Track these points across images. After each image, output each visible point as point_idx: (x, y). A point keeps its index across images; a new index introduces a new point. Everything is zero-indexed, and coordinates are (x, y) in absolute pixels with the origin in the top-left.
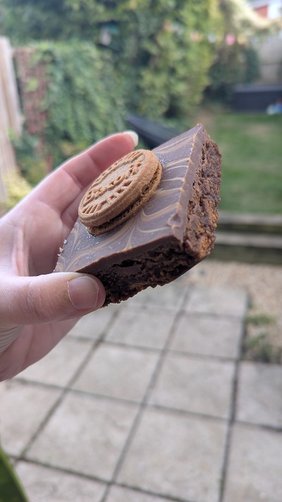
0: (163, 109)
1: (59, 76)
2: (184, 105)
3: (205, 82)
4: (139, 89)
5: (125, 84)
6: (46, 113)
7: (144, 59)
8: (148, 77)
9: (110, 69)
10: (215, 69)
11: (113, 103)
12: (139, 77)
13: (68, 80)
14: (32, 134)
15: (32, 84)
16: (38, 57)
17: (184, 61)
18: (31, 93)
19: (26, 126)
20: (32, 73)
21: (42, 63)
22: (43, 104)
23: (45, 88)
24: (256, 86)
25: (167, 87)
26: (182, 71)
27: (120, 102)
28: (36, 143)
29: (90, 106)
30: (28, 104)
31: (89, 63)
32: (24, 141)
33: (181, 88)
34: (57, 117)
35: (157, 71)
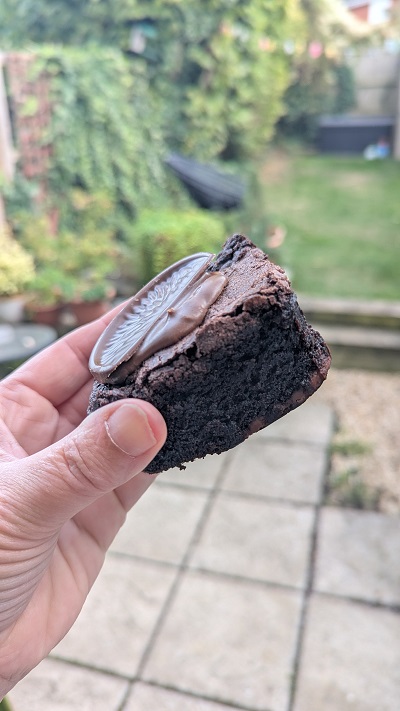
0: (219, 148)
1: (70, 96)
2: (248, 142)
3: (279, 110)
4: (184, 117)
5: (164, 110)
6: (50, 148)
7: (192, 75)
8: (197, 101)
9: (143, 88)
10: (293, 93)
11: (148, 136)
12: (185, 100)
13: (82, 101)
14: (29, 178)
15: (30, 106)
16: (39, 67)
17: (249, 79)
18: (28, 119)
19: (19, 166)
20: (30, 90)
21: (46, 76)
22: (46, 135)
23: (49, 111)
24: (351, 119)
25: (224, 115)
26: (245, 94)
27: (157, 135)
28: (35, 191)
29: (114, 139)
30: (24, 134)
31: (112, 78)
32: (18, 187)
33: (244, 118)
34: (66, 154)
35: (210, 92)
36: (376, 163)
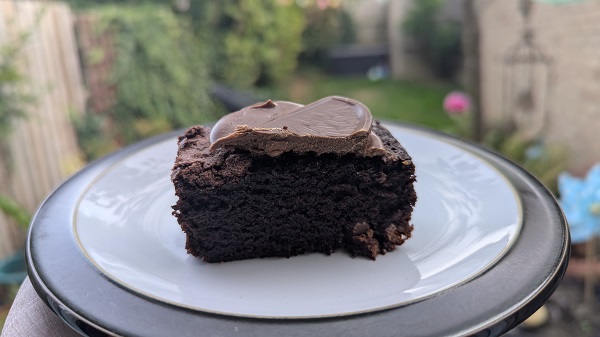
0: (251, 79)
1: (130, 45)
2: (277, 72)
3: (297, 46)
4: (223, 58)
5: (207, 51)
6: (114, 88)
7: (227, 24)
8: (233, 43)
9: (189, 37)
10: (308, 33)
11: (194, 72)
12: (222, 44)
13: (139, 50)
14: (99, 113)
15: (97, 55)
16: (106, 25)
17: (274, 25)
18: (96, 66)
19: (90, 103)
20: (97, 41)
21: (107, 33)
22: (110, 77)
23: (110, 61)
25: (255, 54)
26: (271, 35)
27: (204, 72)
28: (103, 123)
29: (166, 76)
30: (94, 77)
31: (164, 29)
32: (89, 118)
33: (271, 54)
34: (128, 91)
35: (243, 35)
36: (379, 83)
